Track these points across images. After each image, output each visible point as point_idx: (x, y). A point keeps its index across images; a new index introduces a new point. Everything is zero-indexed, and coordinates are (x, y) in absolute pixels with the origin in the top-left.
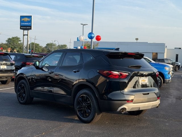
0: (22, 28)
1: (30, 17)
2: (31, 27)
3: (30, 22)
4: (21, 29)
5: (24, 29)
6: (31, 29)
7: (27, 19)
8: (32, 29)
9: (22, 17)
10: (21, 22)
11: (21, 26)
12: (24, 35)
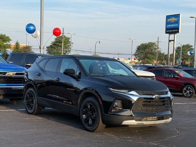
0: (167, 31)
1: (178, 16)
2: (178, 29)
3: (178, 22)
4: (166, 33)
5: (170, 33)
6: (178, 32)
7: (173, 19)
8: (180, 32)
9: (168, 17)
10: (167, 23)
11: (167, 29)
12: (170, 41)
